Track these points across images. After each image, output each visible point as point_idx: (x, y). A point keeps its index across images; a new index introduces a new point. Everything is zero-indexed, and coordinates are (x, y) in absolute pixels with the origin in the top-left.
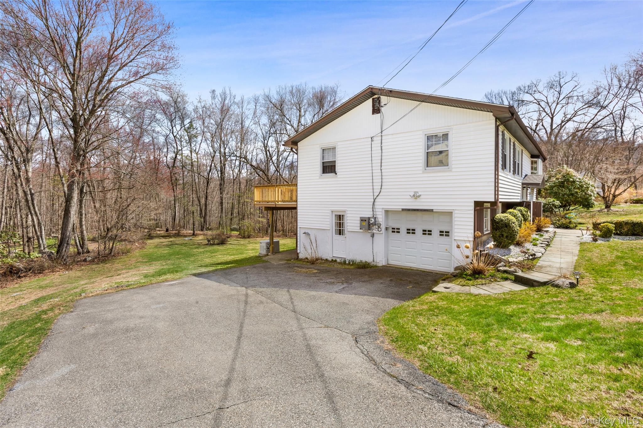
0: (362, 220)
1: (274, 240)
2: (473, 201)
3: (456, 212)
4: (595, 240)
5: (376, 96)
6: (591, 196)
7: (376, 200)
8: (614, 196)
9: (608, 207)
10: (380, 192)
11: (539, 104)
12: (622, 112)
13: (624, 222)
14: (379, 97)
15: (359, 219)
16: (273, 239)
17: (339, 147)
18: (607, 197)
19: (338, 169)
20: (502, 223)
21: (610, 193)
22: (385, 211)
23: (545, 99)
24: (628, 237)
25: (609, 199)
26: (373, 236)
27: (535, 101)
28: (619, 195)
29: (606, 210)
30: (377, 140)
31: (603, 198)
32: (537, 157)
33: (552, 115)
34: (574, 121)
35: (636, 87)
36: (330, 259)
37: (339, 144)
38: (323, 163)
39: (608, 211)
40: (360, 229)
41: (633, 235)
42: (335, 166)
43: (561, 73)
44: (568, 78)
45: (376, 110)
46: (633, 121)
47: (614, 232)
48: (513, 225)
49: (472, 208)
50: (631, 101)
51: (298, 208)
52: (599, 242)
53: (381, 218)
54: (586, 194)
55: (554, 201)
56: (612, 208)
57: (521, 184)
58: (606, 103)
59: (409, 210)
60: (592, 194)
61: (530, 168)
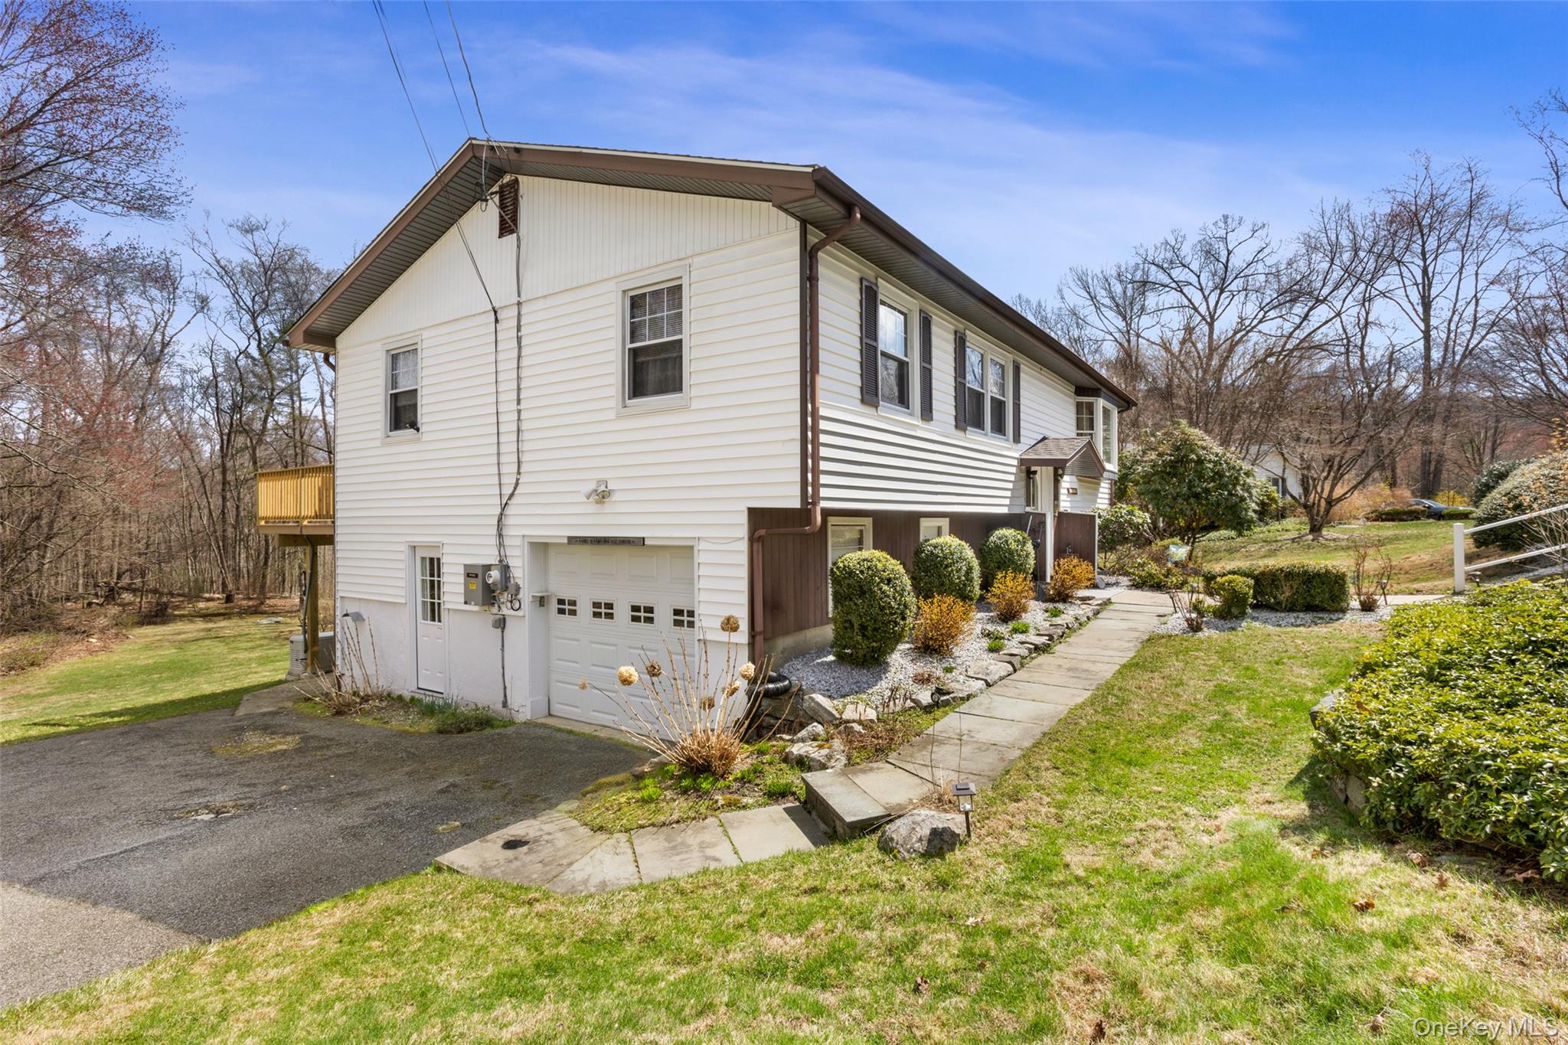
0: (468, 575)
1: (321, 634)
2: (743, 507)
3: (702, 546)
4: (1194, 627)
5: (507, 179)
6: (1243, 499)
7: (509, 511)
8: (1330, 503)
9: (1315, 529)
10: (517, 484)
11: (1181, 291)
12: (1363, 312)
13: (1282, 570)
14: (516, 181)
15: (461, 570)
16: (315, 631)
17: (425, 344)
18: (1314, 504)
19: (424, 415)
20: (852, 581)
21: (1321, 497)
22: (532, 544)
23: (1194, 280)
24: (1291, 617)
25: (1318, 511)
26: (501, 623)
27: (1174, 285)
28: (1340, 499)
29: (1311, 537)
30: (508, 317)
31: (1305, 506)
32: (1095, 392)
33: (1212, 317)
34: (1260, 332)
35: (1392, 253)
36: (407, 695)
37: (425, 334)
38: (395, 397)
39: (1313, 540)
40: (466, 603)
41: (1310, 608)
42: (415, 405)
43: (1230, 221)
44: (1243, 232)
45: (508, 225)
46: (1389, 331)
47: (1250, 600)
48: (885, 588)
49: (743, 532)
50: (1381, 285)
51: (337, 539)
52: (1206, 633)
53: (521, 570)
54: (1230, 494)
55: (1131, 513)
56: (1324, 532)
57: (1015, 462)
58: (1325, 291)
59: (584, 541)
60: (1246, 495)
61: (1074, 422)
